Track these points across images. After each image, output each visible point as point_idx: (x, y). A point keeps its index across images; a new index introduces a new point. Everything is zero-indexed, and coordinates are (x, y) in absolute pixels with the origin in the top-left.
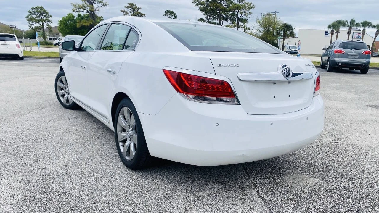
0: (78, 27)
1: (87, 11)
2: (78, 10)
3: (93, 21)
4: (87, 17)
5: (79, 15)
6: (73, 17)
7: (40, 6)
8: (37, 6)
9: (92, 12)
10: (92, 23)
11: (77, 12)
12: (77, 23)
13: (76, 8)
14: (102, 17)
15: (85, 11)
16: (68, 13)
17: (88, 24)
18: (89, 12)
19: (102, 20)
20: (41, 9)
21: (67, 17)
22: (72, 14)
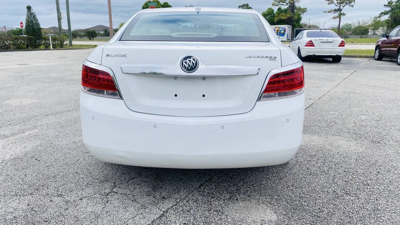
0: (276, 22)
1: (287, 4)
2: (277, 4)
3: (291, 14)
4: (286, 11)
5: (279, 9)
6: (273, 11)
7: (246, 4)
8: (243, 4)
9: (292, 4)
10: (290, 16)
11: (277, 5)
12: (275, 17)
13: (276, 2)
14: (306, 9)
15: (284, 4)
16: (268, 8)
17: (286, 18)
18: (289, 4)
19: (305, 12)
20: (246, 7)
21: (267, 12)
22: (271, 8)
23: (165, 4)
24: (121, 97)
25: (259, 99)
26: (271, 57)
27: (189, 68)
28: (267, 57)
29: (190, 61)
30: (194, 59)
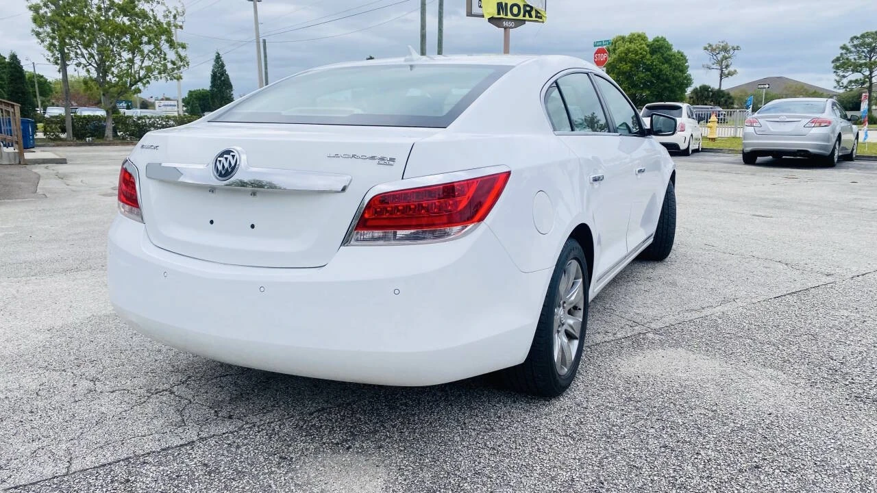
8: (865, 32)
20: (873, 38)
23: (658, 41)
24: (142, 220)
25: (346, 241)
26: (382, 159)
27: (223, 172)
28: (373, 158)
29: (226, 159)
30: (233, 156)
